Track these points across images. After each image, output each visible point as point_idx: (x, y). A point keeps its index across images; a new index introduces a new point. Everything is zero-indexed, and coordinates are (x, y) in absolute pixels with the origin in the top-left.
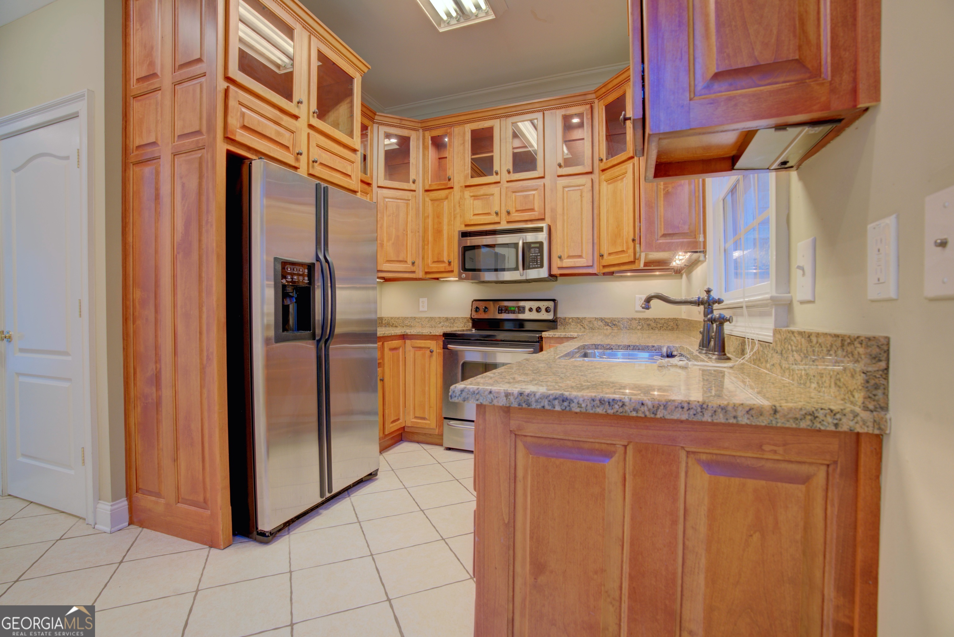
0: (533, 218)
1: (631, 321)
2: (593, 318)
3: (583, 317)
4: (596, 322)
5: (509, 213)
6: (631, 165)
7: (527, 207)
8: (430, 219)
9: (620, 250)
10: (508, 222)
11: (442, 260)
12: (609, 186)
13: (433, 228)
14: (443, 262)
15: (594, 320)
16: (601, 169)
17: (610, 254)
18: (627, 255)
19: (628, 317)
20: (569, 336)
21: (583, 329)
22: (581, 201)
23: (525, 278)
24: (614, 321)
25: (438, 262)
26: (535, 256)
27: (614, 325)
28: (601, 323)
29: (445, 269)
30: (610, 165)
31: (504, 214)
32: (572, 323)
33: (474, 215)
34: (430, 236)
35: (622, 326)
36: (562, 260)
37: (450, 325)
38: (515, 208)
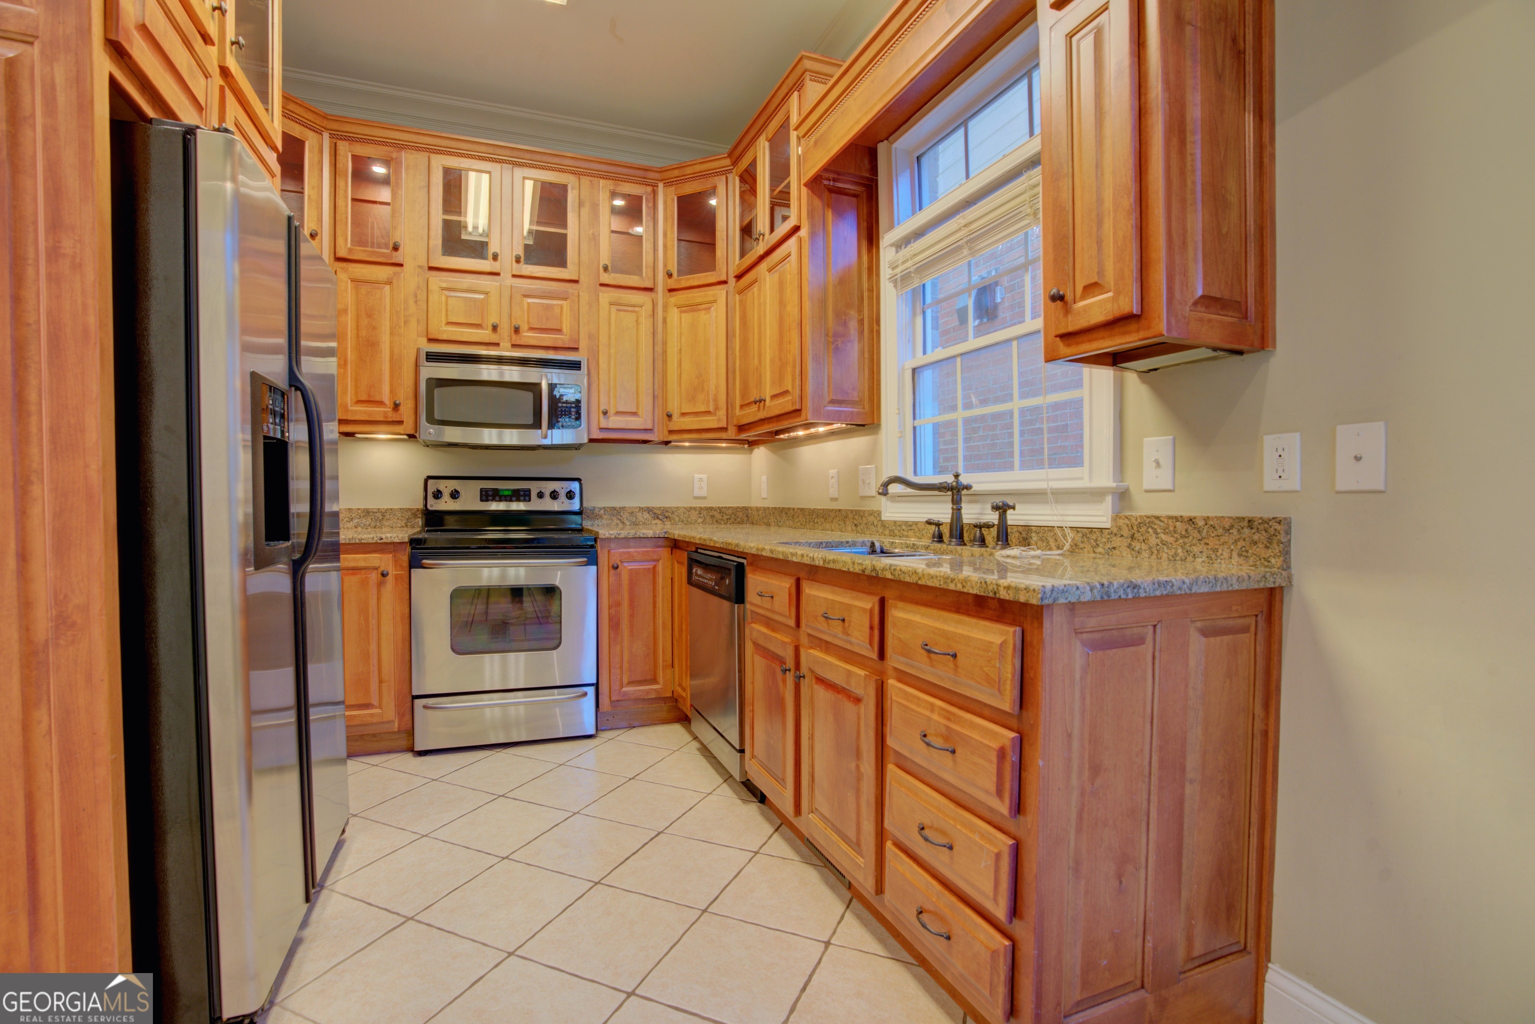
0: (560, 345)
1: (689, 511)
2: (636, 508)
3: (621, 506)
4: (640, 514)
5: (517, 330)
6: (724, 293)
7: (549, 326)
8: (349, 316)
9: (703, 409)
10: (514, 346)
11: (378, 399)
12: (683, 315)
13: (358, 336)
14: (381, 403)
15: (637, 510)
16: (669, 288)
17: (683, 414)
18: (715, 418)
19: (686, 506)
20: (641, 535)
21: (621, 526)
22: (637, 330)
23: (550, 443)
24: (667, 511)
25: (369, 402)
26: (567, 407)
27: (667, 517)
28: (648, 515)
29: (386, 417)
30: (684, 284)
31: (505, 330)
32: (604, 516)
33: (449, 323)
34: (349, 350)
35: (677, 519)
36: (608, 418)
37: (373, 524)
38: (528, 323)
